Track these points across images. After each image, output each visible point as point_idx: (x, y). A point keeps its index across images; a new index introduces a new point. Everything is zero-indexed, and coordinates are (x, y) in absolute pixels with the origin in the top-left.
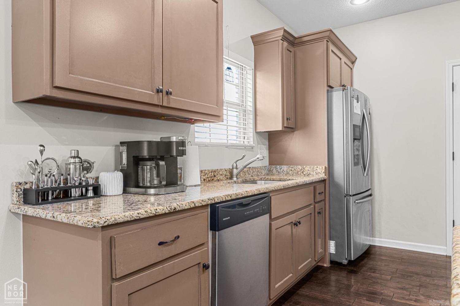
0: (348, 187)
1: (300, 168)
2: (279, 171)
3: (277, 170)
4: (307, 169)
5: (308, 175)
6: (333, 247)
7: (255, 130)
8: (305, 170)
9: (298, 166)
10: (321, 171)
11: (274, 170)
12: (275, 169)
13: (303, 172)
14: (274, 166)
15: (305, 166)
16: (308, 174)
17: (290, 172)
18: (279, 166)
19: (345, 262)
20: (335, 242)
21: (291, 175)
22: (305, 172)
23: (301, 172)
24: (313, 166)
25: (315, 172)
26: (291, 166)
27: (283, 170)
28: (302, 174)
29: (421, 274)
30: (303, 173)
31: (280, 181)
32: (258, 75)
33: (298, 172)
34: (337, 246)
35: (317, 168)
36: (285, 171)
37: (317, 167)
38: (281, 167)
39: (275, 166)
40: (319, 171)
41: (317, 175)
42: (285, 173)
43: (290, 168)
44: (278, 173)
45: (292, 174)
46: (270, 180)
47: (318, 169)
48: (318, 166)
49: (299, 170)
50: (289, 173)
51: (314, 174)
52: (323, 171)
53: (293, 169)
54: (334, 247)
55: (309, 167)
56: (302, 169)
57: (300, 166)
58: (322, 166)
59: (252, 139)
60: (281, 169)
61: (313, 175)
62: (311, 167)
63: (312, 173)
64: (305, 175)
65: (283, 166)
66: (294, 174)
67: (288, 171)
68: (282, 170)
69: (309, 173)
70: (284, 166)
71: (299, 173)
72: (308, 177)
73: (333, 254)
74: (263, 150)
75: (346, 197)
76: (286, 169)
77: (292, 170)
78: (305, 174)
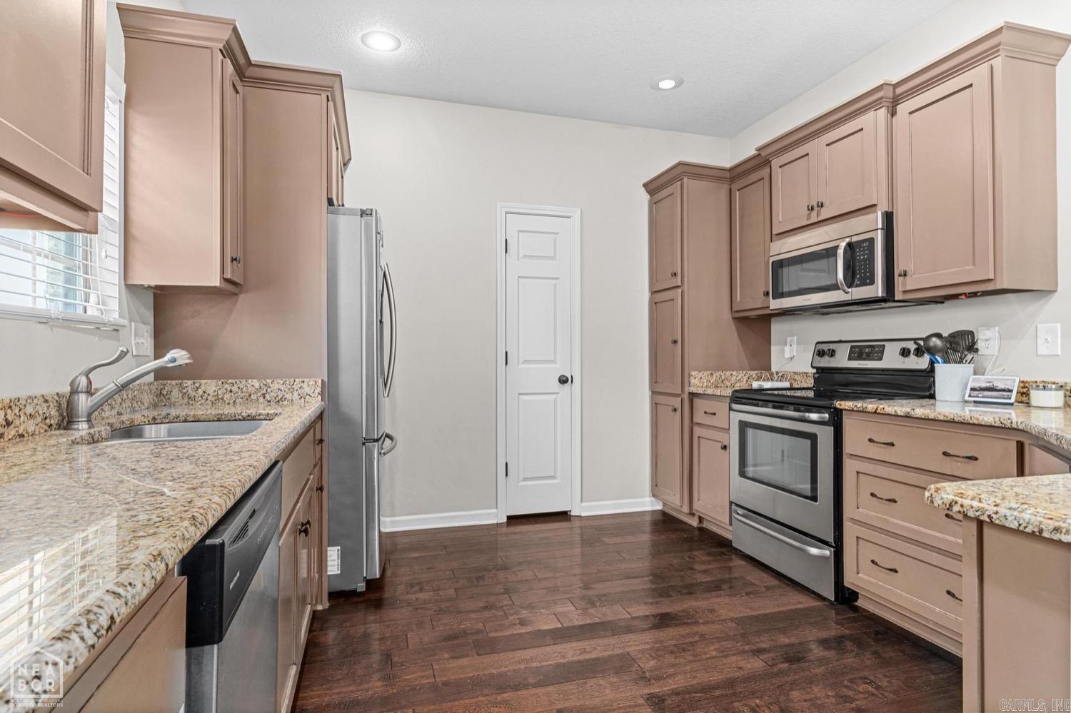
0: (370, 422)
1: (257, 385)
2: (192, 393)
3: (184, 391)
4: (275, 386)
5: (278, 401)
6: (335, 560)
7: (125, 279)
8: (269, 390)
9: (250, 381)
10: (313, 390)
11: (175, 392)
12: (177, 389)
13: (263, 394)
14: (174, 382)
15: (271, 380)
16: (277, 399)
17: (227, 396)
18: (190, 382)
19: (361, 586)
20: (339, 548)
21: (228, 404)
22: (269, 393)
23: (259, 394)
24: (292, 380)
25: (296, 394)
26: (230, 381)
27: (204, 392)
28: (261, 399)
29: (491, 567)
30: (264, 398)
31: (219, 420)
32: (138, 121)
33: (250, 395)
34: (343, 557)
35: (302, 384)
36: (212, 394)
37: (303, 382)
38: (197, 385)
39: (177, 381)
40: (307, 390)
41: (303, 400)
42: (210, 398)
43: (227, 385)
44: (186, 400)
45: (231, 402)
46: (185, 421)
47: (305, 385)
48: (306, 380)
49: (252, 390)
50: (222, 399)
51: (294, 399)
52: (319, 390)
53: (235, 389)
54: (338, 559)
55: (282, 382)
56: (261, 388)
57: (255, 380)
58: (315, 379)
59: (114, 305)
60: (197, 388)
61: (292, 400)
62: (288, 382)
63: (289, 396)
64: (270, 401)
65: (203, 381)
66: (238, 401)
67: (220, 392)
68: (200, 392)
69: (280, 397)
70: (208, 381)
71: (252, 397)
72: (277, 406)
73: (337, 575)
74: (143, 336)
75: (367, 444)
76: (214, 389)
77: (231, 391)
78: (269, 399)
